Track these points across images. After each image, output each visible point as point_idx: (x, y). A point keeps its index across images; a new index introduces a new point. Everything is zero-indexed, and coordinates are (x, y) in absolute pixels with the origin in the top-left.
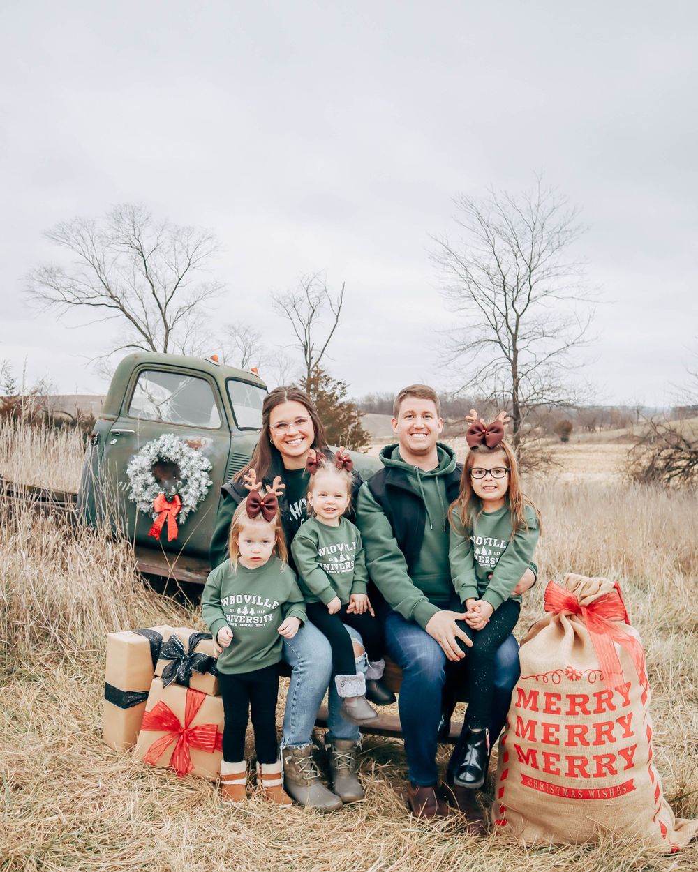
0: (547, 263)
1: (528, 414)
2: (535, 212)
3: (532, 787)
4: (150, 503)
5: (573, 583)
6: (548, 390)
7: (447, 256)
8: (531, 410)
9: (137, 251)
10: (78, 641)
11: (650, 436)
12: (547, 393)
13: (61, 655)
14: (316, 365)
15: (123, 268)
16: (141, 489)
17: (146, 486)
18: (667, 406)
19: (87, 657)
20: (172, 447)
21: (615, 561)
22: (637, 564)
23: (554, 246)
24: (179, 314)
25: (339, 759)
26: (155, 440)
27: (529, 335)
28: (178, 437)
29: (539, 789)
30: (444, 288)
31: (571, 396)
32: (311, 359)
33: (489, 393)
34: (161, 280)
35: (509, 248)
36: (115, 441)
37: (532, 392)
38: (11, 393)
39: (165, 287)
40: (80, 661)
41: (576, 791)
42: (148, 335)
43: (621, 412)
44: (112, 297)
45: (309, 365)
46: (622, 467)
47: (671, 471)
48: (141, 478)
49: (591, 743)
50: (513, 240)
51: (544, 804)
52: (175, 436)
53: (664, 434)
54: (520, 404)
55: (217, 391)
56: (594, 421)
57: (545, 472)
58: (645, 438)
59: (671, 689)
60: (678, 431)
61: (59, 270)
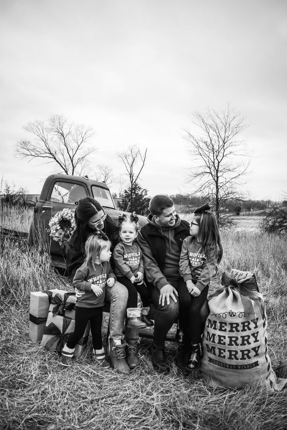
0: (231, 141)
1: (222, 203)
2: (226, 119)
3: (213, 363)
4: (58, 237)
5: (234, 273)
6: (231, 193)
7: (189, 137)
8: (223, 201)
9: (60, 134)
10: (22, 295)
11: (273, 213)
12: (230, 194)
13: (14, 301)
14: (135, 182)
15: (55, 142)
16: (54, 232)
17: (57, 230)
18: (280, 201)
19: (26, 302)
20: (68, 214)
21: (256, 264)
22: (266, 266)
23: (234, 133)
24: (78, 161)
25: (130, 348)
26: (61, 211)
27: (223, 170)
28: (70, 210)
29: (216, 364)
30: (188, 151)
31: (240, 196)
32: (133, 180)
33: (206, 194)
34: (71, 147)
35: (215, 134)
36: (44, 211)
37: (224, 194)
38: (8, 192)
39: (73, 150)
40: (23, 304)
41: (232, 365)
42: (66, 169)
43: (262, 203)
44: (51, 154)
45: (132, 182)
46: (261, 225)
47: (282, 227)
48: (54, 227)
49: (239, 345)
50: (217, 131)
51: (218, 371)
52: (69, 209)
53: (279, 212)
54: (219, 199)
55: (87, 191)
56: (250, 207)
57: (229, 227)
58: (271, 214)
59: (278, 319)
60: (285, 210)
61: (29, 142)
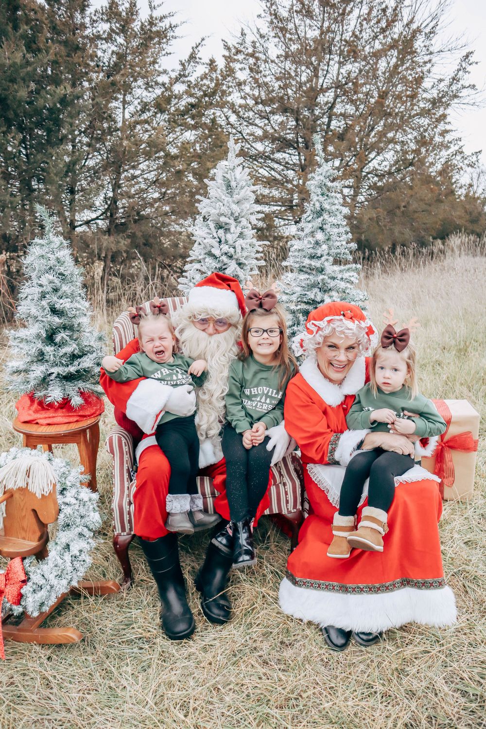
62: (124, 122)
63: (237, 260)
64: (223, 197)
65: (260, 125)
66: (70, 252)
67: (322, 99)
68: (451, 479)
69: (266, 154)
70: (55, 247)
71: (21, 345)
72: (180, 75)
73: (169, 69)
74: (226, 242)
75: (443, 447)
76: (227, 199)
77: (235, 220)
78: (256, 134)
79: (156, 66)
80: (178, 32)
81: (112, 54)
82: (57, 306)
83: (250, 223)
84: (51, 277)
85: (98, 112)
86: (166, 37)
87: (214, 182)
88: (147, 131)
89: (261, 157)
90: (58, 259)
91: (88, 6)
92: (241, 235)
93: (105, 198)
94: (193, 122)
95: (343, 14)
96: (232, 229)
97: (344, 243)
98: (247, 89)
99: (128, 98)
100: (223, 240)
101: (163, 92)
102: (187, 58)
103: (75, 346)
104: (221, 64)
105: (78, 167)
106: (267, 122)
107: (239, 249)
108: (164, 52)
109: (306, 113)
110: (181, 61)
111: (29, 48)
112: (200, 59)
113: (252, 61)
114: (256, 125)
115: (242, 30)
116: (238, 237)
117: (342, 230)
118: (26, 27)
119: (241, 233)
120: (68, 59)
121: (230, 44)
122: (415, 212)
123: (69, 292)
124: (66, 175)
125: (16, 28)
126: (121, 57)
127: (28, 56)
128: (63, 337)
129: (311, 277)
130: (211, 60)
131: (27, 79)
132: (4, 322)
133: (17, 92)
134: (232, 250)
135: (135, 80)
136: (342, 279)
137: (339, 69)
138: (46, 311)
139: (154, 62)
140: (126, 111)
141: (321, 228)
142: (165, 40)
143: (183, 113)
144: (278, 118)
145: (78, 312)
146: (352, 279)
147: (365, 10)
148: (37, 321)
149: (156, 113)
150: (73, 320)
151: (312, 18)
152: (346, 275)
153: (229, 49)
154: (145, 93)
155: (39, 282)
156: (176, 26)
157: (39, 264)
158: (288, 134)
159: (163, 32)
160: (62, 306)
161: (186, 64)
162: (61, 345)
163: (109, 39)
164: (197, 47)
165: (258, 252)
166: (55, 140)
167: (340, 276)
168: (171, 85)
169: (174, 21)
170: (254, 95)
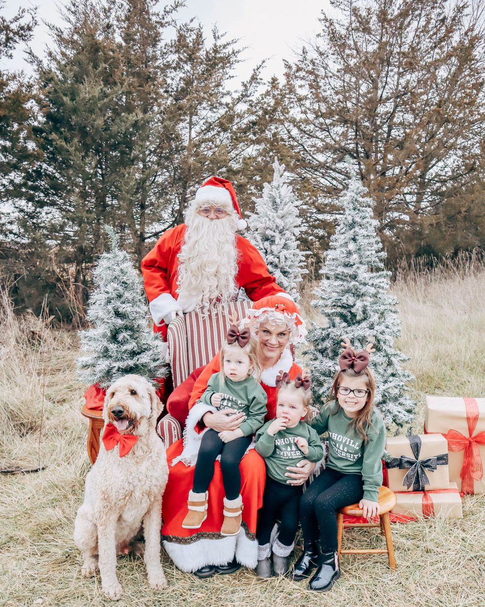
62: (190, 140)
63: (282, 268)
64: (269, 213)
65: (320, 137)
66: (132, 264)
67: (381, 109)
68: (479, 473)
69: (328, 165)
70: (120, 259)
71: (90, 343)
72: (242, 95)
73: (232, 91)
74: (272, 252)
75: (470, 443)
76: (272, 214)
77: (280, 233)
78: (318, 146)
79: (220, 88)
80: (240, 56)
81: (180, 80)
82: (120, 310)
83: (294, 235)
84: (115, 285)
85: (166, 135)
86: (229, 62)
87: (261, 199)
88: (211, 149)
89: (323, 167)
90: (122, 270)
91: (159, 41)
92: (285, 246)
93: (172, 211)
94: (254, 138)
95: (400, 28)
96: (277, 241)
97: (374, 252)
98: (307, 103)
99: (194, 118)
100: (269, 250)
101: (226, 112)
102: (249, 79)
103: (134, 344)
104: (282, 81)
105: (148, 184)
106: (328, 133)
107: (282, 259)
108: (227, 76)
109: (367, 124)
110: (243, 83)
111: (106, 82)
112: (261, 79)
113: (312, 77)
114: (317, 137)
115: (304, 48)
116: (283, 248)
117: (373, 240)
118: (104, 65)
119: (285, 245)
120: (141, 88)
121: (291, 63)
122: (477, 216)
123: (130, 298)
124: (136, 193)
125: (95, 67)
126: (189, 82)
127: (105, 89)
128: (124, 336)
129: (345, 283)
130: (273, 79)
131: (103, 109)
132: (78, 327)
133: (95, 120)
134: (276, 260)
135: (200, 104)
136: (373, 284)
137: (398, 79)
138: (111, 314)
139: (218, 85)
140: (193, 130)
141: (354, 240)
142: (228, 65)
143: (245, 131)
144: (339, 129)
145: (137, 315)
146: (382, 285)
147: (423, 22)
148: (104, 322)
149: (219, 132)
150: (134, 322)
151: (369, 33)
152: (377, 281)
153: (290, 67)
154: (210, 114)
155: (106, 290)
156: (238, 52)
157: (107, 275)
158: (349, 144)
159: (227, 58)
160: (124, 310)
161: (248, 85)
162: (123, 343)
163: (177, 67)
164: (258, 69)
165: (301, 261)
166: (127, 162)
167: (370, 282)
168: (234, 105)
169: (236, 47)
170: (314, 109)
